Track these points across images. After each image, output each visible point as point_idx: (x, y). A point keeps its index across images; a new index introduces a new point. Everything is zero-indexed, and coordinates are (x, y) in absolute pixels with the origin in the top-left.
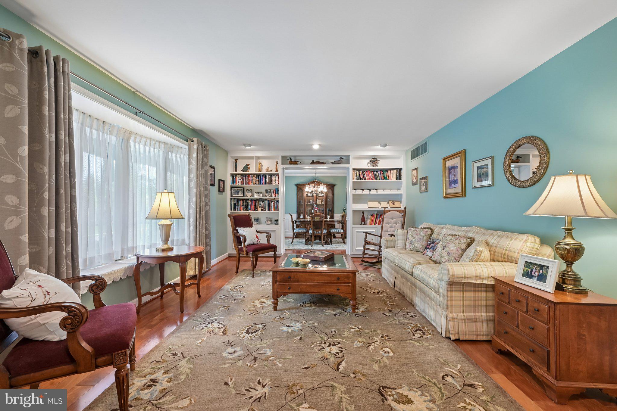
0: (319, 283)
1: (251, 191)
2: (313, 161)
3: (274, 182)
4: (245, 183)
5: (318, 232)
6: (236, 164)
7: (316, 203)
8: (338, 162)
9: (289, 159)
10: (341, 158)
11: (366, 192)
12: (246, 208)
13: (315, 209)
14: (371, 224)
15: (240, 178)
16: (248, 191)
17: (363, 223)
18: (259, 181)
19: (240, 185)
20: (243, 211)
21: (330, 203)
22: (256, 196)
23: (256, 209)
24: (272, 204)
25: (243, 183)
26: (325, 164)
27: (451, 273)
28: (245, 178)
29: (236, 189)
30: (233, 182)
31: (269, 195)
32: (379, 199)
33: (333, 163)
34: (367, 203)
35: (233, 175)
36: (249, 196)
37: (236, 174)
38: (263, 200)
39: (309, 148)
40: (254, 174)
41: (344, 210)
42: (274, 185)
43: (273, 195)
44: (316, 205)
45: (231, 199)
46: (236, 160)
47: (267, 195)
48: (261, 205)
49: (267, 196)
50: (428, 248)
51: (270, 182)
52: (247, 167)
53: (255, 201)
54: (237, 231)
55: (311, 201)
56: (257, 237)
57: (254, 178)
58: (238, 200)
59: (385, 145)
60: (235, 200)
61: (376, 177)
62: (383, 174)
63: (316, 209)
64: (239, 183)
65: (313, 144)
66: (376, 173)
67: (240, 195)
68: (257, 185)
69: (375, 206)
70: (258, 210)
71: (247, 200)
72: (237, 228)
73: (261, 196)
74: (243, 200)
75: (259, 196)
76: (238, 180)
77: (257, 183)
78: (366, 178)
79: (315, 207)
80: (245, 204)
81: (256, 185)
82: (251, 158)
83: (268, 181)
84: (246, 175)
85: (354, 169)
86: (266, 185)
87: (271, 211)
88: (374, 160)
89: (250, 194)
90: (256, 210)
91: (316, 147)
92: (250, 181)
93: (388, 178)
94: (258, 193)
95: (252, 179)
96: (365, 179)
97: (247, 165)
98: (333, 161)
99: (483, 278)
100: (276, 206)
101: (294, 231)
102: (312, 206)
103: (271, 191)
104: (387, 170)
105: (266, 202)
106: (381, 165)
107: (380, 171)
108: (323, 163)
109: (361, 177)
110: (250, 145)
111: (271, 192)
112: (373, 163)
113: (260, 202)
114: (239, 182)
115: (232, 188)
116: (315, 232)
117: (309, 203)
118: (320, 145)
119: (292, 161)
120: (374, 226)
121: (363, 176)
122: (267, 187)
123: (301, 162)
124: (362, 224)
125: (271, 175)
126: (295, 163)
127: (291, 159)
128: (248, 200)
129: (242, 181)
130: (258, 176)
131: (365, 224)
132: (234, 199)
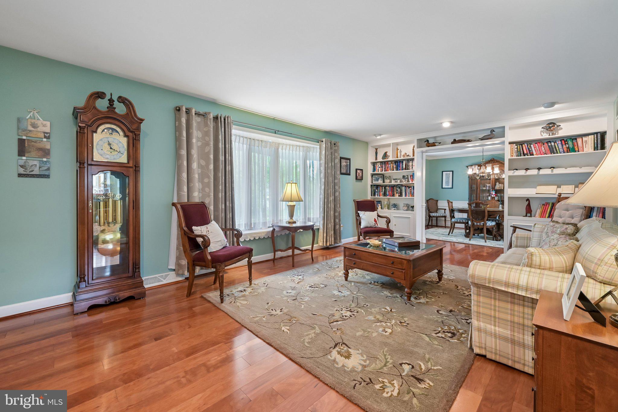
1: (389, 177)
2: (455, 140)
3: (411, 168)
4: (383, 170)
5: (478, 224)
6: (376, 153)
7: (493, 188)
8: (490, 137)
10: (492, 131)
11: (534, 172)
12: (385, 194)
13: (492, 196)
14: (542, 216)
15: (379, 166)
16: (387, 178)
17: (528, 215)
18: (396, 167)
19: (380, 172)
20: (382, 197)
22: (393, 183)
23: (394, 195)
24: (408, 190)
25: (382, 170)
26: (471, 141)
28: (383, 165)
29: (377, 176)
30: (374, 170)
31: (405, 181)
32: (559, 181)
33: (482, 139)
34: (536, 188)
35: (374, 164)
36: (387, 182)
37: (376, 163)
38: (400, 186)
39: (439, 127)
40: (391, 161)
42: (411, 170)
43: (410, 180)
44: (495, 190)
45: (371, 185)
46: (376, 149)
47: (404, 181)
48: (398, 190)
49: (404, 182)
51: (407, 168)
52: (385, 155)
53: (393, 187)
55: (488, 185)
56: (375, 221)
57: (392, 164)
58: (377, 186)
59: (552, 104)
60: (375, 186)
61: (552, 150)
62: (568, 144)
63: (494, 196)
65: (443, 122)
66: (553, 144)
67: (380, 182)
68: (395, 171)
69: (550, 191)
70: (396, 196)
71: (385, 186)
72: (359, 212)
73: (399, 182)
74: (382, 186)
75: (396, 182)
76: (377, 168)
77: (395, 169)
78: (534, 153)
79: (492, 192)
80: (383, 191)
81: (393, 171)
82: (388, 145)
83: (404, 167)
84: (385, 162)
85: (510, 143)
86: (403, 171)
87: (408, 197)
88: (551, 126)
89: (389, 181)
90: (393, 196)
91: (446, 124)
92: (388, 168)
93: (577, 149)
94: (396, 179)
95: (390, 166)
96: (533, 155)
97: (386, 153)
98: (481, 136)
99: (518, 287)
100: (412, 192)
101: (452, 221)
102: (489, 192)
103: (408, 176)
104: (574, 138)
105: (403, 188)
107: (561, 141)
108: (469, 141)
109: (525, 152)
110: (380, 135)
111: (408, 178)
112: (547, 130)
113: (397, 189)
114: (378, 170)
115: (372, 175)
116: (475, 224)
117: (484, 188)
118: (452, 122)
119: (428, 143)
120: (545, 219)
121: (529, 150)
122: (405, 172)
123: (440, 143)
124: (526, 216)
125: (408, 160)
126: (433, 145)
127: (428, 141)
128: (387, 186)
129: (381, 168)
130: (396, 162)
131: (531, 216)
132: (374, 185)
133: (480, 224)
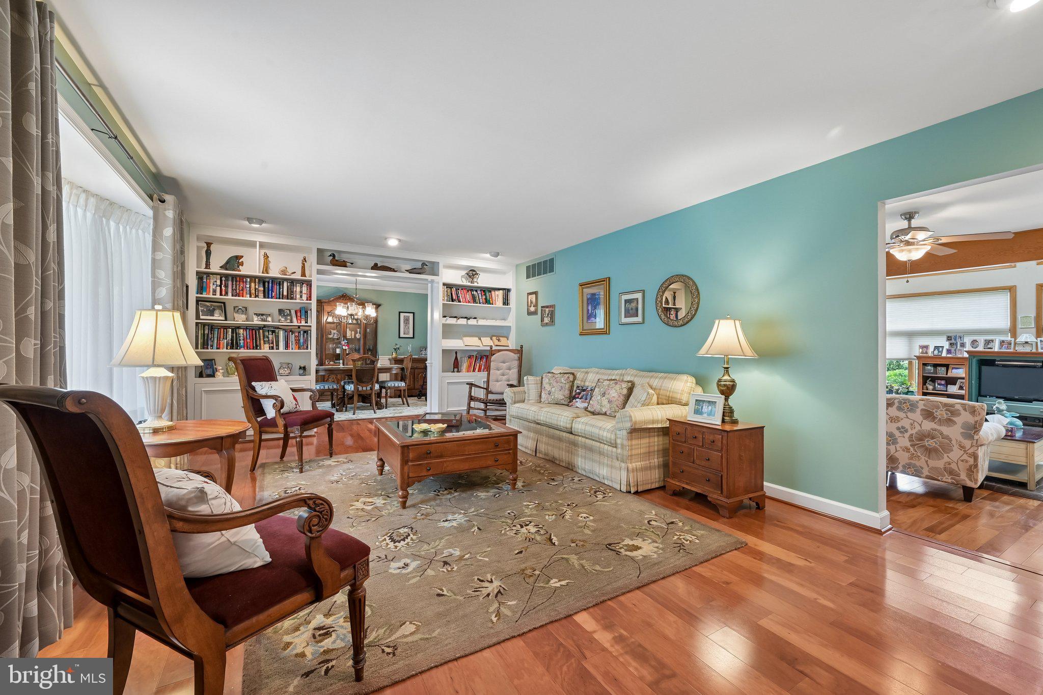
0: (470, 454)
1: (244, 309)
2: (376, 265)
3: (298, 296)
4: (230, 294)
5: (364, 388)
6: (208, 253)
7: (345, 337)
8: (419, 271)
9: (330, 256)
10: (424, 264)
11: (463, 321)
12: (232, 343)
13: (344, 347)
14: (467, 369)
15: (218, 283)
16: (236, 309)
17: (456, 370)
18: (264, 291)
19: (218, 296)
20: (225, 350)
21: (369, 337)
22: (256, 321)
23: (257, 346)
24: (292, 338)
25: (226, 294)
26: (396, 271)
27: (633, 419)
28: (230, 283)
29: (208, 304)
30: (201, 288)
31: (286, 319)
32: (479, 332)
33: (411, 271)
34: (462, 339)
35: (200, 276)
36: (240, 319)
37: (208, 274)
38: (274, 330)
39: (381, 242)
40: (253, 278)
41: (395, 349)
42: (298, 301)
43: (295, 319)
44: (347, 339)
45: (197, 324)
46: (209, 245)
47: (283, 319)
48: (268, 337)
49: (284, 322)
50: (578, 398)
51: (290, 296)
52: (235, 262)
53: (254, 331)
54: (253, 389)
55: (333, 331)
56: (295, 398)
57: (253, 285)
58: (212, 327)
59: (497, 255)
60: (207, 327)
61: (474, 300)
62: (485, 295)
63: (347, 348)
64: (213, 291)
65: (388, 238)
66: (475, 292)
67: (218, 317)
68: (261, 298)
69: (474, 343)
70: (262, 348)
71: (235, 329)
72: (253, 384)
73: (270, 322)
74: (226, 328)
75: (263, 320)
76: (212, 287)
77: (261, 295)
78: (461, 300)
79: (343, 343)
80: (229, 337)
81: (257, 299)
82: (252, 244)
83: (285, 293)
84: (234, 277)
85: (444, 284)
86: (281, 300)
87: (291, 350)
88: (472, 273)
89: (244, 317)
90: (257, 349)
91: (393, 242)
92: (243, 290)
93: (491, 302)
94: (262, 315)
95: (248, 286)
96: (460, 302)
97: (238, 258)
98: (409, 268)
100: (302, 341)
102: (337, 342)
103: (290, 312)
104: (491, 290)
105: (281, 334)
106: (483, 281)
107: (481, 291)
108: (394, 270)
109: (454, 298)
110: (261, 222)
111: (290, 315)
112: (470, 277)
113: (267, 334)
114: (215, 291)
115: (198, 301)
116: (360, 388)
117: (331, 336)
118: (400, 240)
119: (337, 261)
120: (472, 373)
121: (457, 294)
122: (283, 303)
123: (352, 264)
124: (454, 372)
125: (293, 282)
126: (343, 264)
127: (334, 256)
128: (239, 328)
129: (223, 288)
130: (263, 281)
131: (458, 371)
132: (204, 325)
133: (366, 389)
